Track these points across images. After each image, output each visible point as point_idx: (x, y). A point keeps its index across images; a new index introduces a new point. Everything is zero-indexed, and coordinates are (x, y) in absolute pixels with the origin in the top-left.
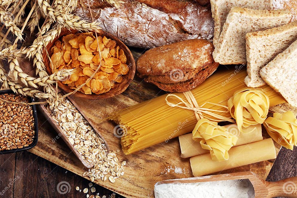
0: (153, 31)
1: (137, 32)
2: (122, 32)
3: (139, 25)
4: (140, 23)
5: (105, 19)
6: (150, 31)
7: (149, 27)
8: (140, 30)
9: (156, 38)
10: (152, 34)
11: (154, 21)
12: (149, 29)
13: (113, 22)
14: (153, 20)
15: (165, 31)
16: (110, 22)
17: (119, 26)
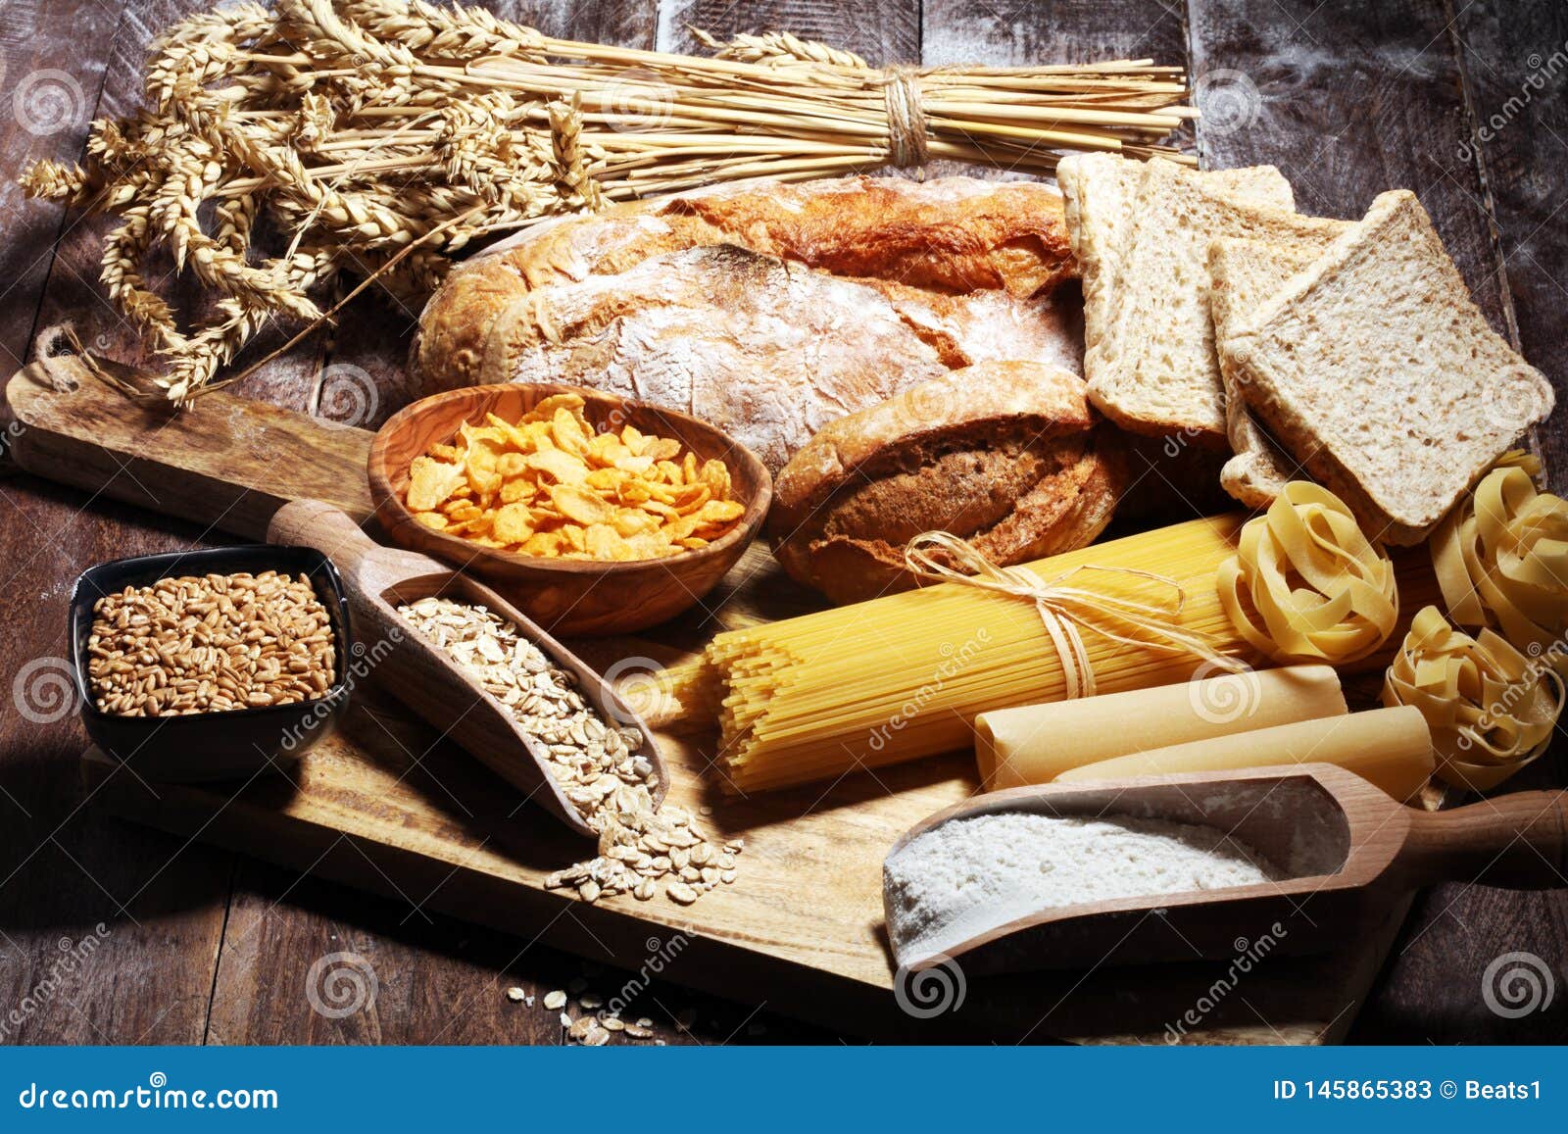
0: (838, 367)
1: (772, 378)
2: (708, 398)
3: (781, 353)
4: (782, 346)
5: (640, 354)
6: (824, 371)
7: (822, 353)
8: (785, 373)
9: (851, 397)
10: (834, 379)
11: (838, 331)
12: (822, 363)
13: (669, 359)
14: (834, 326)
15: (886, 361)
16: (658, 366)
17: (696, 373)
